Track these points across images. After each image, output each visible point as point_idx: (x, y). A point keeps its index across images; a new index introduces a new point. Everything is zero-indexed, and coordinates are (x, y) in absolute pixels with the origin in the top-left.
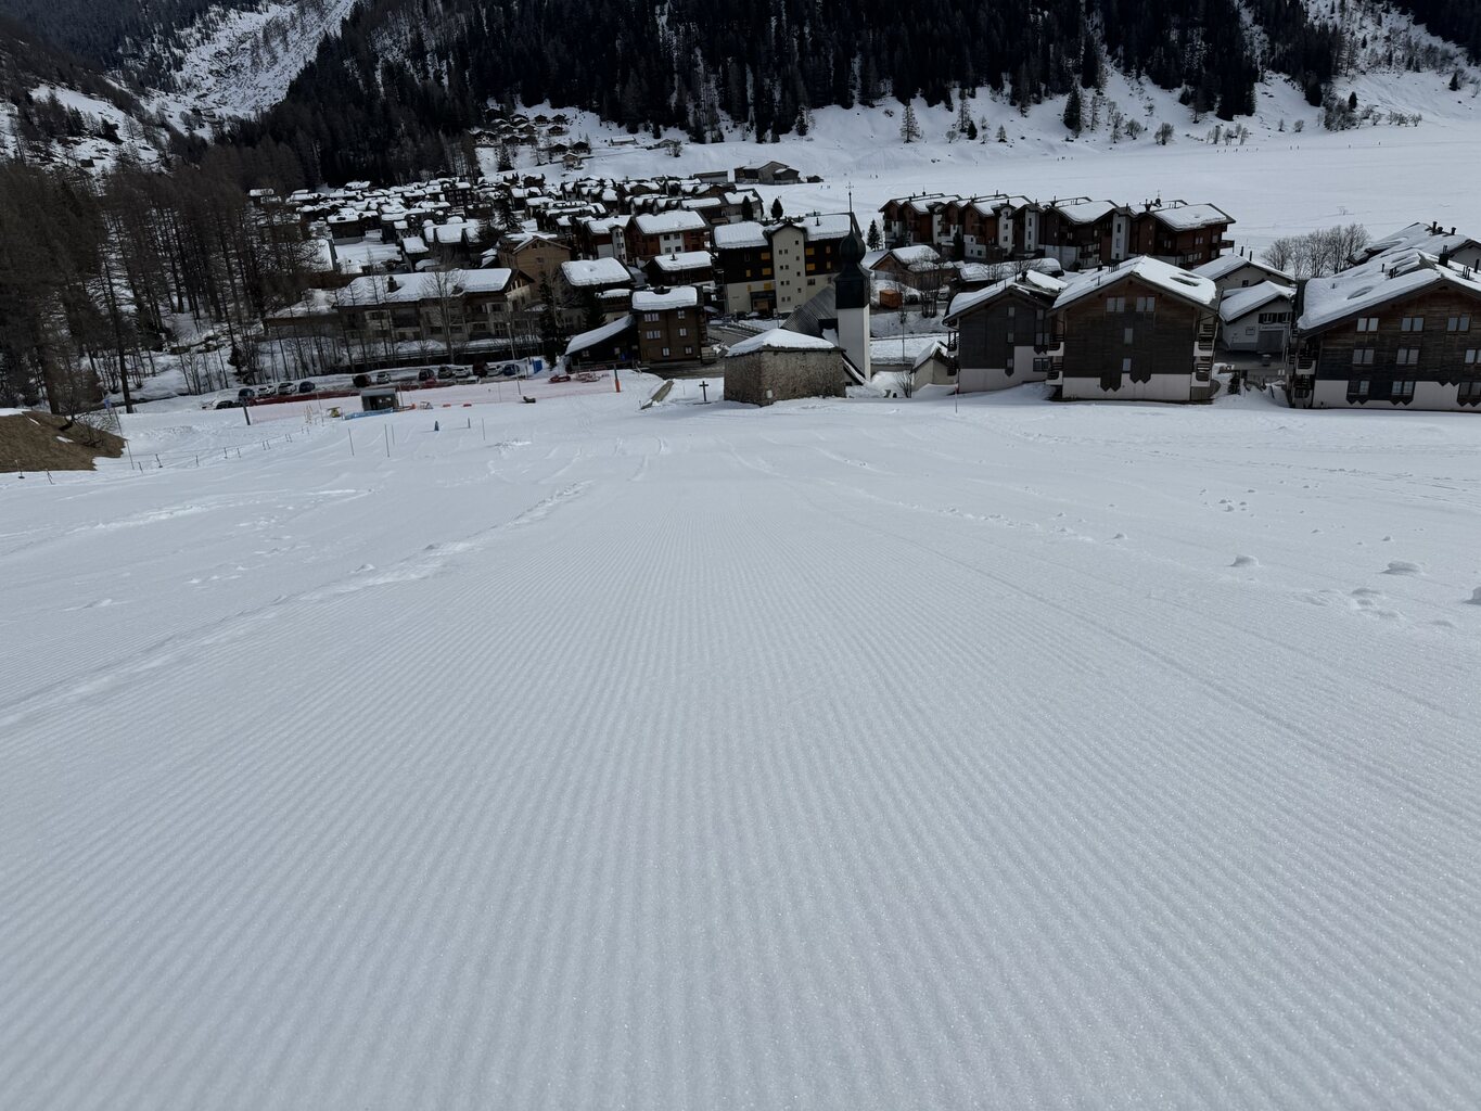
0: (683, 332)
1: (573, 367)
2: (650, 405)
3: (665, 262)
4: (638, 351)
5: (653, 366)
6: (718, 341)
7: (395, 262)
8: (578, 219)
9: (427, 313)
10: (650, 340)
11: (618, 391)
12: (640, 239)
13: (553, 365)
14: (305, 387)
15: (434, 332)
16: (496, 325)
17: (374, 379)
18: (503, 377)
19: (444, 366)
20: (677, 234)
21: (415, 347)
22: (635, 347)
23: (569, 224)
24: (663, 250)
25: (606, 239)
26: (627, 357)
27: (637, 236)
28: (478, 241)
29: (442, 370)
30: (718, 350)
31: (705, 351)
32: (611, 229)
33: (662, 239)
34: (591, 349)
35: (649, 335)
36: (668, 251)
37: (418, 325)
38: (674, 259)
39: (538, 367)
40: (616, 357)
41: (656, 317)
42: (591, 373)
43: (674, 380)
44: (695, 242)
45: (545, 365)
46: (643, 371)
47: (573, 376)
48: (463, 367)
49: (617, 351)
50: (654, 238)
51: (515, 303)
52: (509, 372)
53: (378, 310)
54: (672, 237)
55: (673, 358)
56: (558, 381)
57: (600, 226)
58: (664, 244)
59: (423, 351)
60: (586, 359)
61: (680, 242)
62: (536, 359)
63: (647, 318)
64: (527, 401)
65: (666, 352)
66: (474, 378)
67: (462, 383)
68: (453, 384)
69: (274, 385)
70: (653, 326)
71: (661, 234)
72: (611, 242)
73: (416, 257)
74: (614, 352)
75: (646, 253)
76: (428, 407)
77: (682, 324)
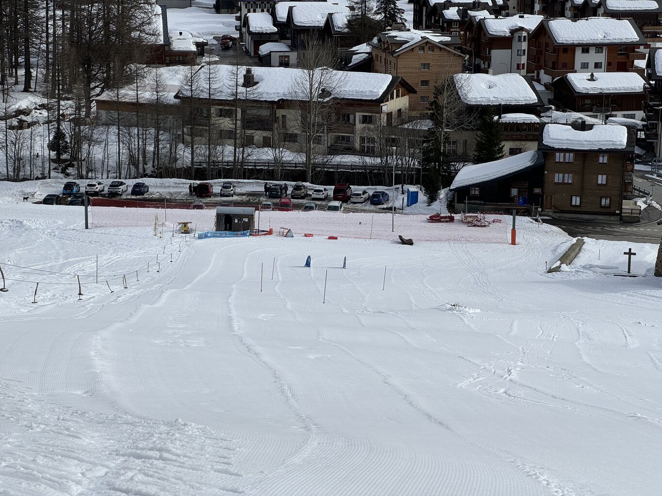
0: (602, 179)
1: (457, 205)
2: (557, 269)
3: (580, 81)
4: (541, 195)
5: (556, 216)
6: (644, 194)
7: (232, 39)
8: (471, 13)
9: (284, 116)
10: (558, 184)
11: (513, 242)
12: (551, 49)
13: (432, 198)
14: (139, 189)
15: (289, 139)
16: (363, 139)
17: (217, 189)
18: (369, 207)
19: (300, 183)
20: (599, 47)
21: (266, 155)
22: (537, 191)
23: (457, 17)
24: (577, 66)
25: (504, 42)
26: (525, 202)
27: (547, 45)
28: (346, 30)
29: (297, 188)
30: (643, 206)
31: (627, 205)
32: (513, 32)
33: (578, 52)
34: (482, 186)
35: (558, 178)
36: (585, 66)
37: (272, 130)
38: (592, 79)
39: (413, 199)
40: (511, 200)
41: (570, 157)
42: (480, 216)
43: (586, 239)
44: (622, 59)
45: (422, 197)
46: (544, 221)
47: (457, 217)
48: (321, 187)
49: (514, 192)
50: (569, 49)
51: (389, 115)
52: (376, 200)
53: (228, 107)
54: (592, 50)
55: (583, 209)
56: (439, 221)
57: (499, 26)
58: (580, 58)
59: (277, 161)
60: (474, 197)
61: (602, 58)
62: (413, 188)
63: (559, 157)
64: (404, 242)
65: (576, 201)
66: (337, 203)
67: (321, 208)
68: (311, 208)
69: (103, 183)
70: (564, 168)
71: (579, 45)
72: (509, 46)
73: (261, 38)
74: (510, 192)
75: (554, 67)
76: (288, 234)
77: (602, 169)
